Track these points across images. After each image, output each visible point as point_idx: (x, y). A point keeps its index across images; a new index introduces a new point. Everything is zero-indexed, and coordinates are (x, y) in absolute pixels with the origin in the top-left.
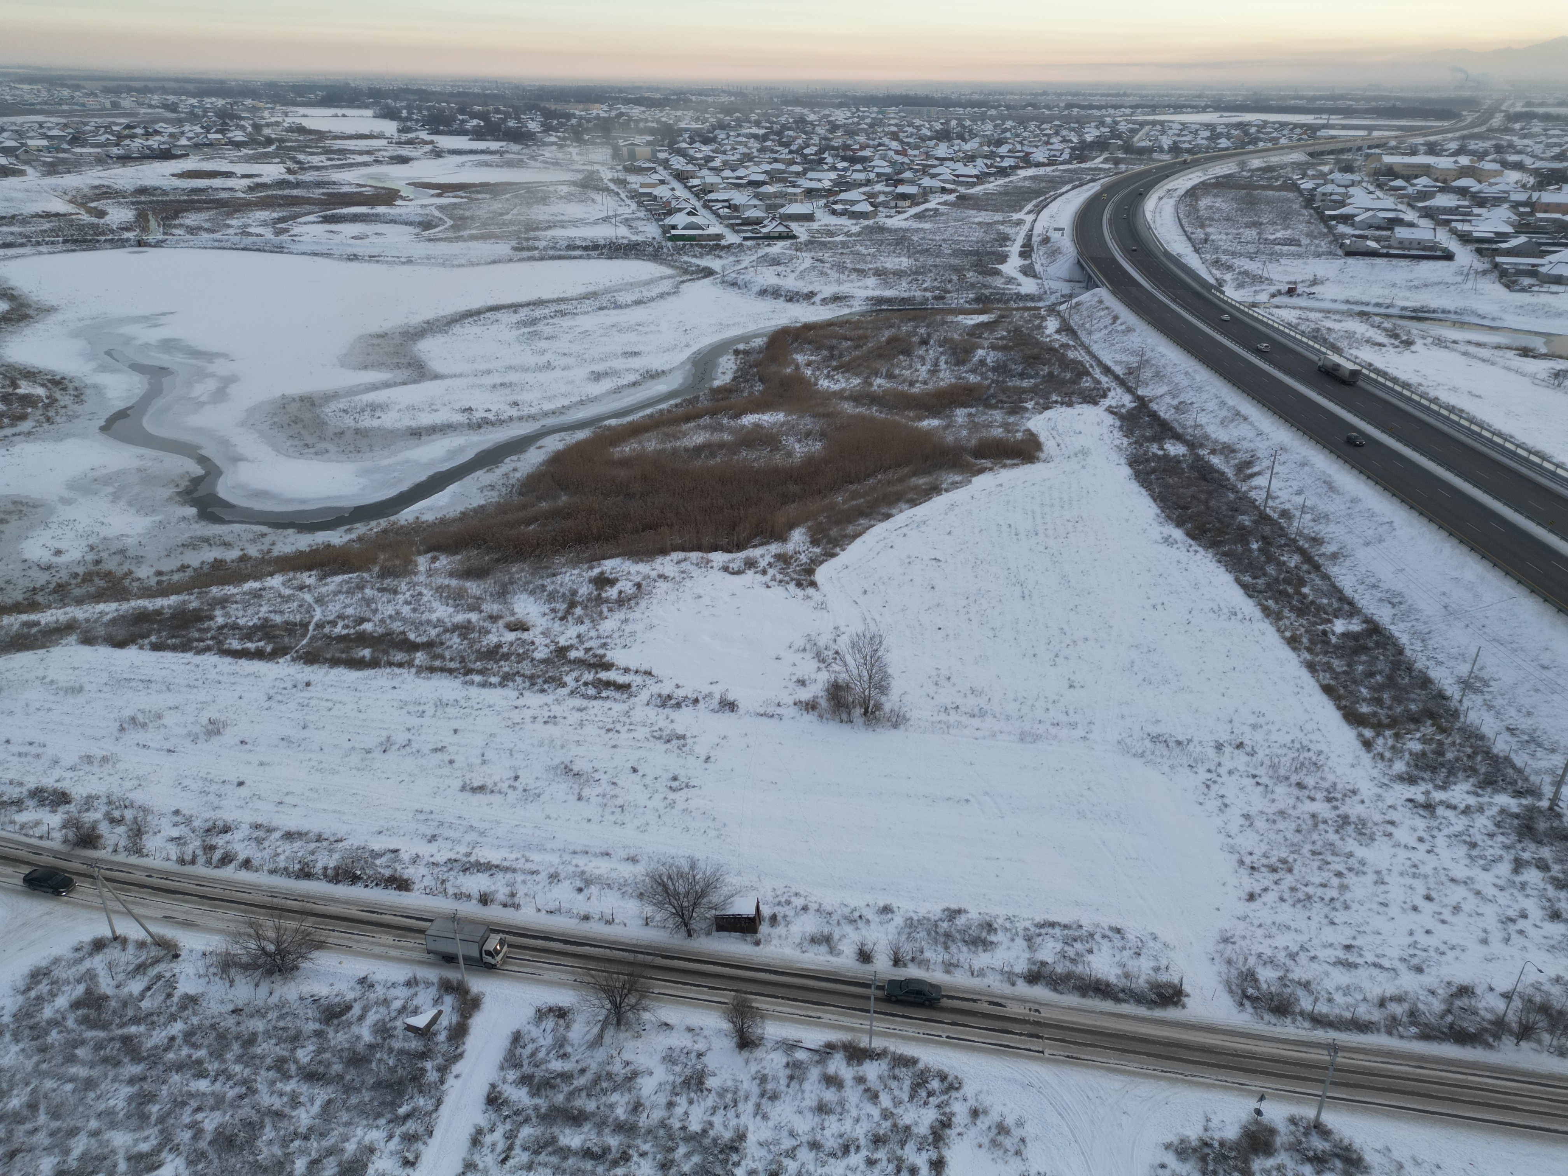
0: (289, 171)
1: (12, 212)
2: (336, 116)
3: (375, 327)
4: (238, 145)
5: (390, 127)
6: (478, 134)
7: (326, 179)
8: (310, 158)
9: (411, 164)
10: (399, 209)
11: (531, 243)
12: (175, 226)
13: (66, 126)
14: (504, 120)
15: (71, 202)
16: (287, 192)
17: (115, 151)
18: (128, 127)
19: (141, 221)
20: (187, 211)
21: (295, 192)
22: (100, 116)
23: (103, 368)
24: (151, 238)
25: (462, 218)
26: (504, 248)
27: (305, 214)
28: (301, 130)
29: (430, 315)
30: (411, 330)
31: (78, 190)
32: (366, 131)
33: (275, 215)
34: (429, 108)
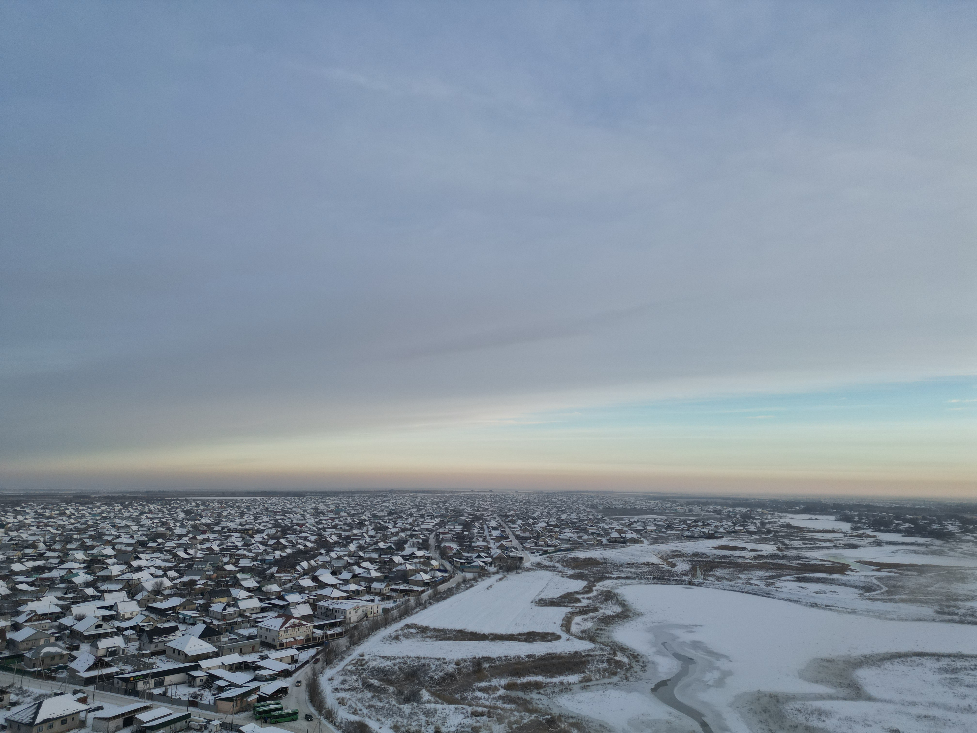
0: (779, 549)
1: (633, 561)
2: (811, 519)
3: (825, 655)
4: (751, 533)
5: (846, 527)
6: (909, 533)
7: (801, 555)
8: (792, 542)
9: (859, 549)
10: (849, 577)
11: (951, 609)
12: (710, 576)
13: (666, 520)
14: (929, 525)
15: (660, 558)
16: (776, 561)
17: (686, 533)
18: (695, 521)
19: (693, 571)
20: (717, 567)
21: (781, 562)
22: (682, 516)
23: (659, 653)
24: (696, 581)
25: (894, 586)
26: (928, 611)
27: (786, 575)
28: (789, 526)
29: (867, 652)
30: (852, 660)
31: (665, 552)
32: (830, 528)
33: (767, 574)
34: (873, 516)
